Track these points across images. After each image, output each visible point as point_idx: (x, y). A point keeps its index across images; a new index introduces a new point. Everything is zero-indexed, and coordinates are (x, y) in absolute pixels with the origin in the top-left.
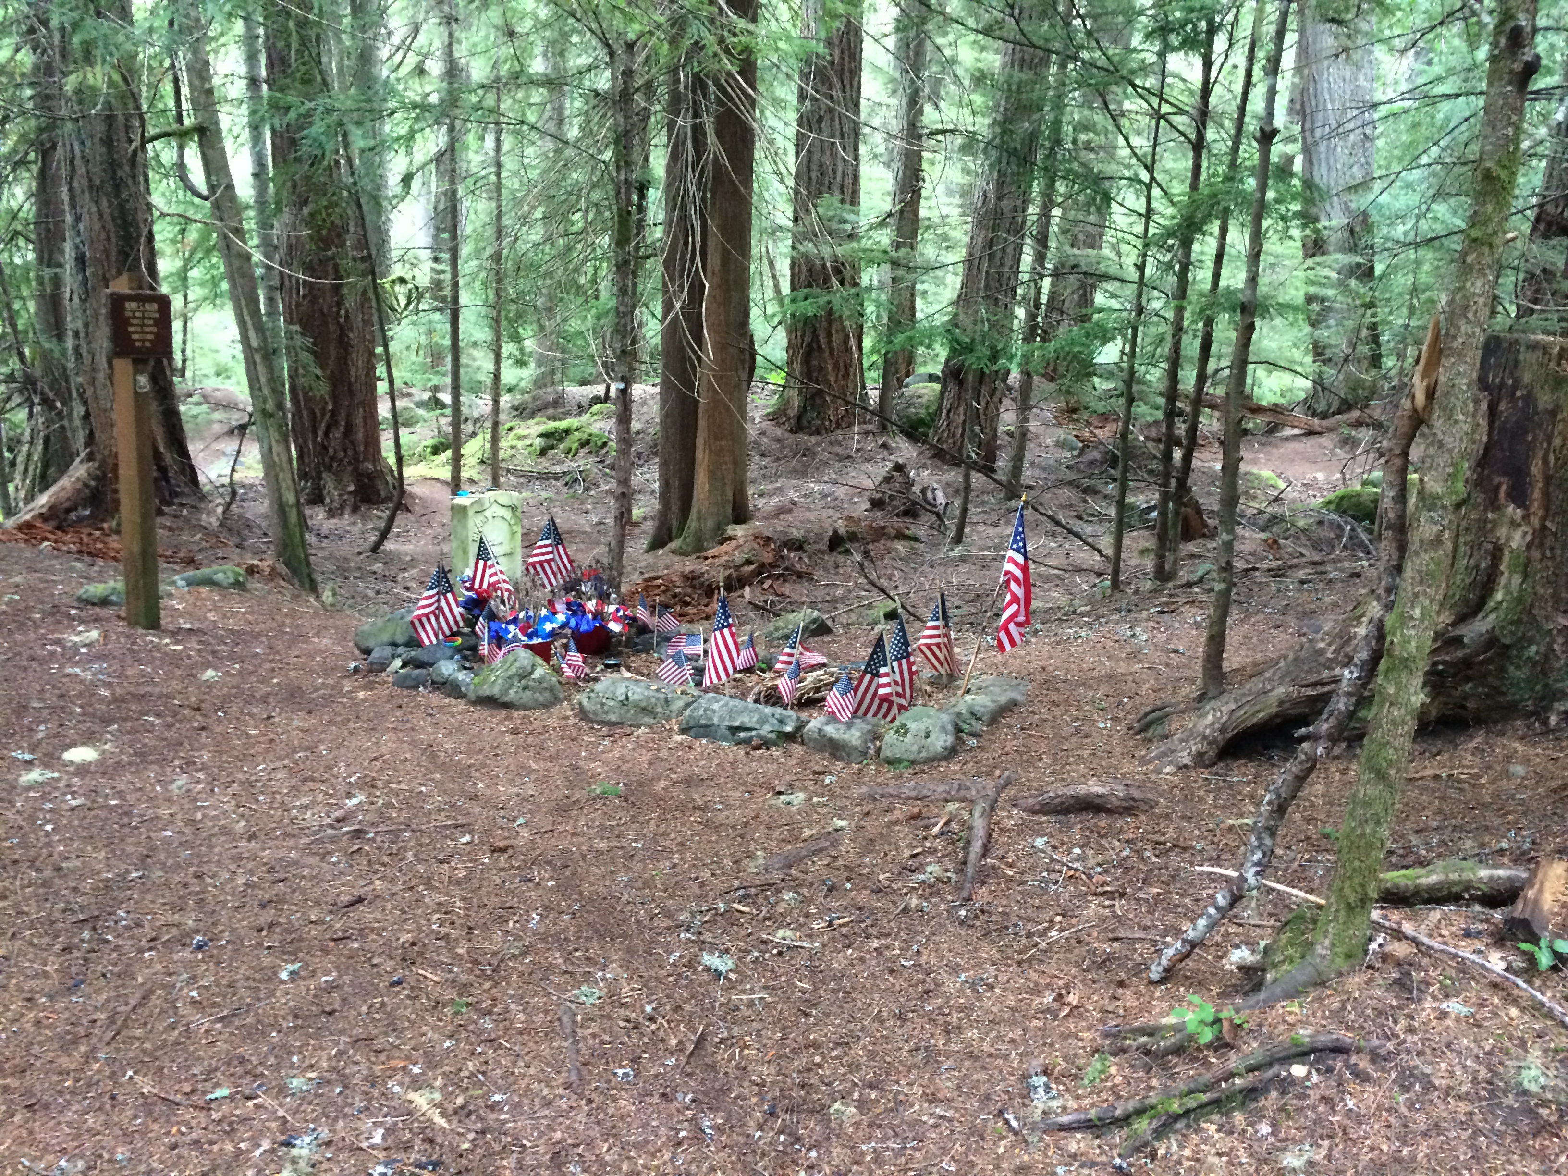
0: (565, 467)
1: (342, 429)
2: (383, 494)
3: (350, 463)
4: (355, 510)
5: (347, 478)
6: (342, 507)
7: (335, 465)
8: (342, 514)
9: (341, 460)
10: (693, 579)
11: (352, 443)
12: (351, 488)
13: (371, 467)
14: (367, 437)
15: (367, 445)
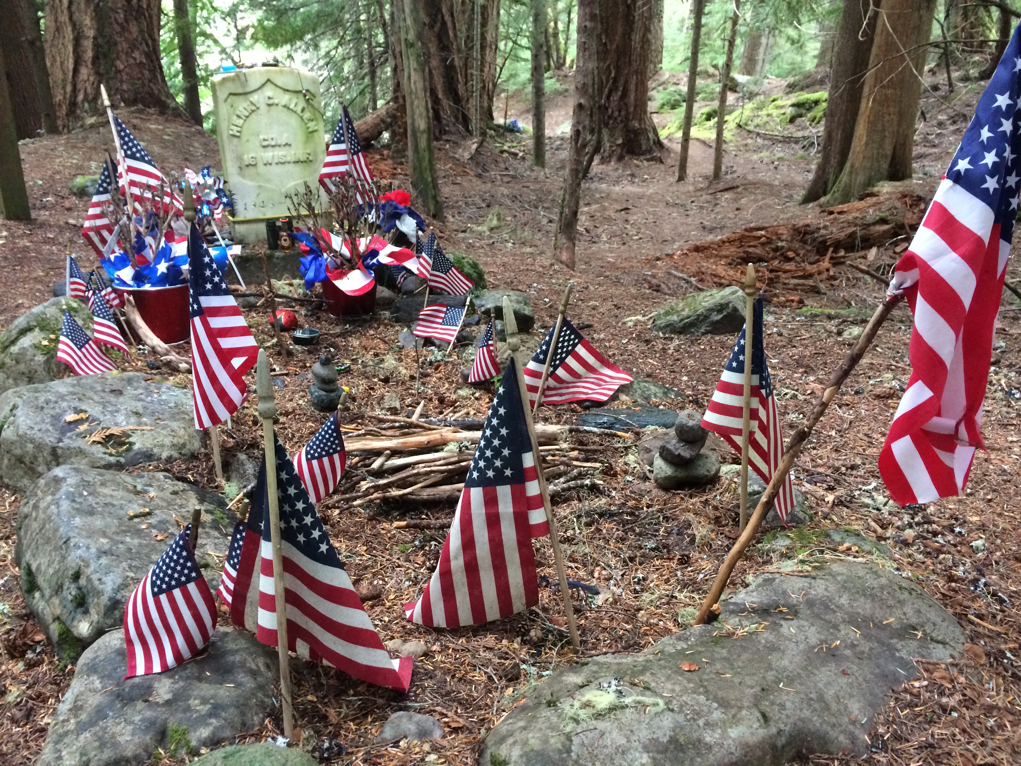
0: (806, 133)
1: (620, 93)
2: (644, 147)
3: (622, 121)
4: (620, 158)
5: (618, 133)
6: (610, 156)
7: (611, 122)
8: (609, 162)
9: (616, 119)
10: (806, 233)
11: (626, 104)
12: (620, 141)
13: (637, 125)
14: (636, 99)
15: (636, 106)
